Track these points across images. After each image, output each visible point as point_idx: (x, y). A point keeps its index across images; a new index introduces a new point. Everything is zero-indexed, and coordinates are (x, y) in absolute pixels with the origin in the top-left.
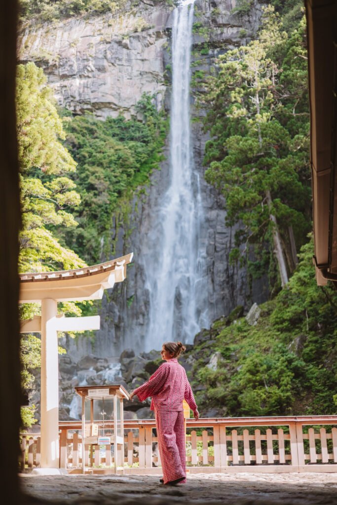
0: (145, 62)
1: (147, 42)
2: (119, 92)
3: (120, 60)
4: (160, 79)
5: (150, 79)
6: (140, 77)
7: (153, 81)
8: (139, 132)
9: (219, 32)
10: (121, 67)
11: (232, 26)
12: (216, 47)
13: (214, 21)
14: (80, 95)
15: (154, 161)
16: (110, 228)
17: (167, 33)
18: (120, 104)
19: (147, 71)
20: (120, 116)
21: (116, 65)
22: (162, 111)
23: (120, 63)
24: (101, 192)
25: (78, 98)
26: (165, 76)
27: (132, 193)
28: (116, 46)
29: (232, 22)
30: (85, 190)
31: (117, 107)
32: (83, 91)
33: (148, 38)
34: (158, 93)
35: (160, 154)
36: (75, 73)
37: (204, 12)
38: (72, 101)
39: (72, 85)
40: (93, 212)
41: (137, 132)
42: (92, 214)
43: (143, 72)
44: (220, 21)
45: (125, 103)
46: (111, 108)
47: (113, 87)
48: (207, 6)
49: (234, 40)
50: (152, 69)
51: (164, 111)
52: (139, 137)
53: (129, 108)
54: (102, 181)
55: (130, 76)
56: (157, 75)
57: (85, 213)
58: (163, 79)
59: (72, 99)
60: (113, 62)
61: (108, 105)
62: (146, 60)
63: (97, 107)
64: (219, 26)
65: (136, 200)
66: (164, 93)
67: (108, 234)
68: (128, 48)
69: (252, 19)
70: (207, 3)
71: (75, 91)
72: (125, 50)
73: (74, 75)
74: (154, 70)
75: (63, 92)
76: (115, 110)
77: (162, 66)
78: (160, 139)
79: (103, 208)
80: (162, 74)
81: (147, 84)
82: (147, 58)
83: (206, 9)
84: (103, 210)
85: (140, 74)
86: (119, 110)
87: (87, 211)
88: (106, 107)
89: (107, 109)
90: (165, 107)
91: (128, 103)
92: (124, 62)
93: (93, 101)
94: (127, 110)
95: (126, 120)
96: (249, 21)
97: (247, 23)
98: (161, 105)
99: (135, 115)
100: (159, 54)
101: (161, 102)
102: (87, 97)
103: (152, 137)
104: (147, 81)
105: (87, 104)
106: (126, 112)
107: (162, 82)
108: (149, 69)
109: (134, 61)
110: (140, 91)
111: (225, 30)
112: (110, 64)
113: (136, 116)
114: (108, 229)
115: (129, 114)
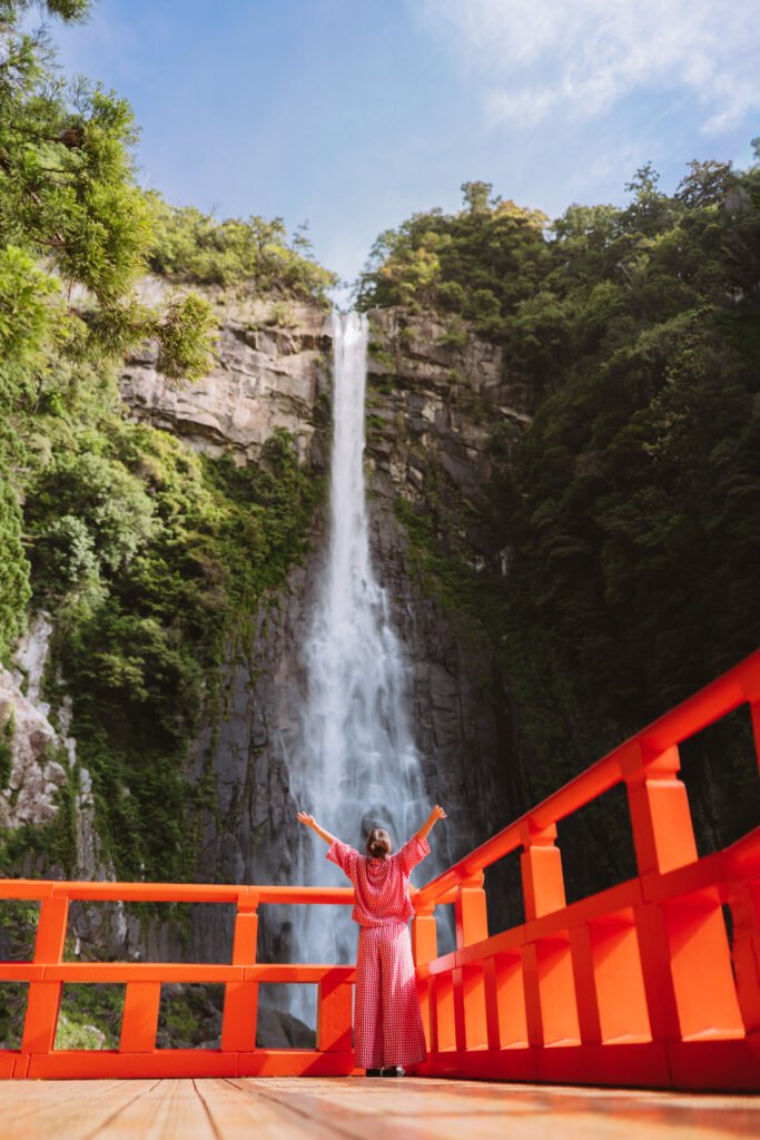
0: (283, 378)
1: (289, 347)
2: (229, 414)
3: (237, 362)
4: (306, 413)
5: (286, 409)
6: (270, 400)
7: (291, 413)
8: (270, 492)
9: (411, 365)
10: (237, 373)
11: (433, 363)
12: (404, 388)
13: (405, 346)
14: (155, 399)
15: (293, 550)
16: (220, 663)
17: (322, 343)
18: (230, 435)
19: (285, 392)
20: (224, 456)
21: (229, 367)
22: (307, 466)
23: (236, 367)
24: (213, 584)
25: (149, 405)
26: (315, 410)
27: (257, 600)
28: (231, 337)
29: (434, 356)
30: (177, 574)
31: (222, 440)
32: (163, 395)
33: (292, 342)
34: (301, 434)
35: (304, 540)
36: (151, 360)
37: (385, 329)
38: (137, 406)
39: (141, 379)
40: (195, 623)
41: (266, 490)
42: (192, 625)
43: (278, 392)
44: (416, 349)
45: (240, 435)
46: (210, 438)
47: (220, 404)
48: (391, 323)
49: (439, 384)
50: (295, 392)
51: (309, 468)
52: (269, 500)
53: (247, 447)
54: (219, 562)
55: (252, 393)
56: (301, 405)
57: (177, 620)
58: (311, 414)
59: (138, 403)
60: (224, 360)
61: (206, 431)
62: (284, 374)
63: (184, 431)
64: (413, 356)
65: (262, 615)
66: (310, 437)
67: (218, 674)
68: (253, 347)
69: (468, 360)
70: (391, 319)
71: (147, 391)
72: (249, 350)
73: (149, 363)
74: (297, 394)
75: (122, 386)
76: (217, 443)
77: (313, 392)
78: (303, 512)
79: (215, 617)
80: (310, 405)
81: (280, 414)
82: (287, 372)
83: (389, 326)
84: (215, 620)
85: (271, 395)
86: (224, 446)
87: (182, 617)
88: (200, 434)
89: (201, 438)
90: (311, 460)
91: (246, 436)
92: (243, 368)
93: (179, 416)
94: (242, 448)
95: (238, 466)
96: (463, 363)
97: (459, 364)
98: (306, 455)
99: (256, 461)
100: (308, 372)
101: (305, 450)
102: (168, 407)
103: (291, 504)
104: (281, 410)
105: (166, 420)
106: (237, 452)
107: (308, 418)
108: (289, 390)
109: (262, 371)
110: (269, 423)
111: (421, 365)
112: (219, 364)
113: (257, 464)
114: (217, 665)
115: (244, 457)
